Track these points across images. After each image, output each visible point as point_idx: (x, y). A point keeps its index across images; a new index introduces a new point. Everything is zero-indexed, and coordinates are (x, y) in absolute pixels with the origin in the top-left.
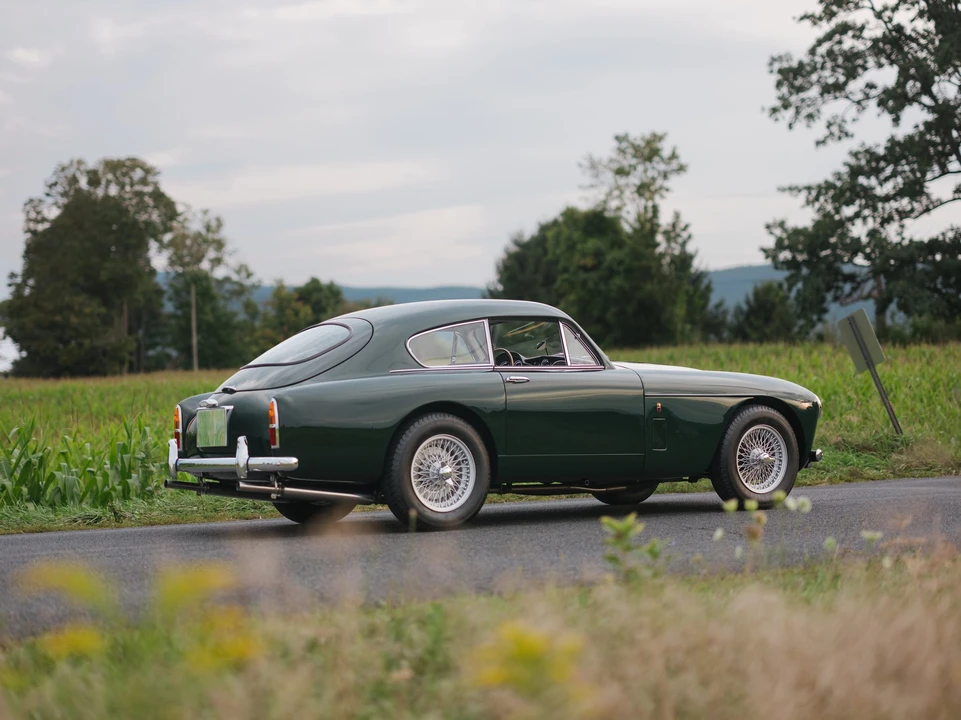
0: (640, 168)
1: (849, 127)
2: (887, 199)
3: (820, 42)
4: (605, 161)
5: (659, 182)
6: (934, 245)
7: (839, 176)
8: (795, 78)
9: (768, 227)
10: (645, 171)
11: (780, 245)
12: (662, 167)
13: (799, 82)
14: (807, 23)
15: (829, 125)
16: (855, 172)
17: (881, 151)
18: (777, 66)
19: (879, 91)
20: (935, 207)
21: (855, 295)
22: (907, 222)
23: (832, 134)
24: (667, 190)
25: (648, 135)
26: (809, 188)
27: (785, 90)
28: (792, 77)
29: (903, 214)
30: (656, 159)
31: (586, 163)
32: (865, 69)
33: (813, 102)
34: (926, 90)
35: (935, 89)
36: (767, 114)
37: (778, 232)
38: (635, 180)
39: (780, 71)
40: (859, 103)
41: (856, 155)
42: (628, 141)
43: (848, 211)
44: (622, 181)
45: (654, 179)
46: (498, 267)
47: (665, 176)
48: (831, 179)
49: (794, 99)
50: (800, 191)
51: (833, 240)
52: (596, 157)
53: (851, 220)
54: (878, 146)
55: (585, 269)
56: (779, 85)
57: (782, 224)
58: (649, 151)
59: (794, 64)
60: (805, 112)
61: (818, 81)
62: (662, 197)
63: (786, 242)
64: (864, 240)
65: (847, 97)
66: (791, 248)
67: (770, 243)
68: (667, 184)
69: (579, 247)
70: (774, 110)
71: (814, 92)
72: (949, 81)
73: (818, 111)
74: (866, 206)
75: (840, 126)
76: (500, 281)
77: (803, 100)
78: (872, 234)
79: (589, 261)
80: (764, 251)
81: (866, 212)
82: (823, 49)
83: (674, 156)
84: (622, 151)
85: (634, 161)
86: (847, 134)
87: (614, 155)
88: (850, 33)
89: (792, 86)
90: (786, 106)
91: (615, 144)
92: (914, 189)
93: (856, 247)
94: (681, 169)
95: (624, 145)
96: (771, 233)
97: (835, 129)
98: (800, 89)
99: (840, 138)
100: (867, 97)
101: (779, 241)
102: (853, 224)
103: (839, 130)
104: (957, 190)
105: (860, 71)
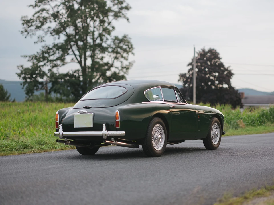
1: (44, 39)
2: (53, 61)
3: (36, 13)
6: (67, 75)
7: (38, 53)
9: (18, 67)
13: (30, 24)
14: (31, 7)
15: (39, 38)
16: (43, 52)
17: (51, 47)
18: (23, 19)
19: (52, 29)
20: (66, 64)
21: (43, 88)
22: (58, 68)
26: (29, 56)
27: (25, 26)
28: (27, 22)
29: (57, 66)
32: (47, 23)
33: (33, 30)
34: (64, 30)
35: (67, 30)
36: (20, 33)
37: (21, 68)
39: (24, 20)
40: (46, 32)
41: (43, 47)
48: (36, 54)
50: (27, 57)
51: (37, 72)
53: (43, 66)
54: (50, 45)
56: (23, 24)
57: (22, 66)
59: (29, 19)
60: (30, 33)
61: (35, 25)
63: (23, 72)
64: (47, 72)
65: (42, 30)
66: (25, 74)
67: (19, 72)
70: (22, 32)
71: (33, 28)
73: (35, 33)
74: (47, 62)
77: (30, 30)
78: (50, 70)
80: (17, 74)
81: (48, 64)
82: (36, 15)
86: (43, 41)
88: (45, 12)
89: (27, 25)
90: (25, 31)
92: (62, 59)
96: (19, 69)
97: (40, 39)
98: (29, 27)
99: (41, 42)
100: (48, 31)
101: (22, 71)
102: (43, 67)
103: (41, 39)
104: (72, 60)
105: (45, 23)
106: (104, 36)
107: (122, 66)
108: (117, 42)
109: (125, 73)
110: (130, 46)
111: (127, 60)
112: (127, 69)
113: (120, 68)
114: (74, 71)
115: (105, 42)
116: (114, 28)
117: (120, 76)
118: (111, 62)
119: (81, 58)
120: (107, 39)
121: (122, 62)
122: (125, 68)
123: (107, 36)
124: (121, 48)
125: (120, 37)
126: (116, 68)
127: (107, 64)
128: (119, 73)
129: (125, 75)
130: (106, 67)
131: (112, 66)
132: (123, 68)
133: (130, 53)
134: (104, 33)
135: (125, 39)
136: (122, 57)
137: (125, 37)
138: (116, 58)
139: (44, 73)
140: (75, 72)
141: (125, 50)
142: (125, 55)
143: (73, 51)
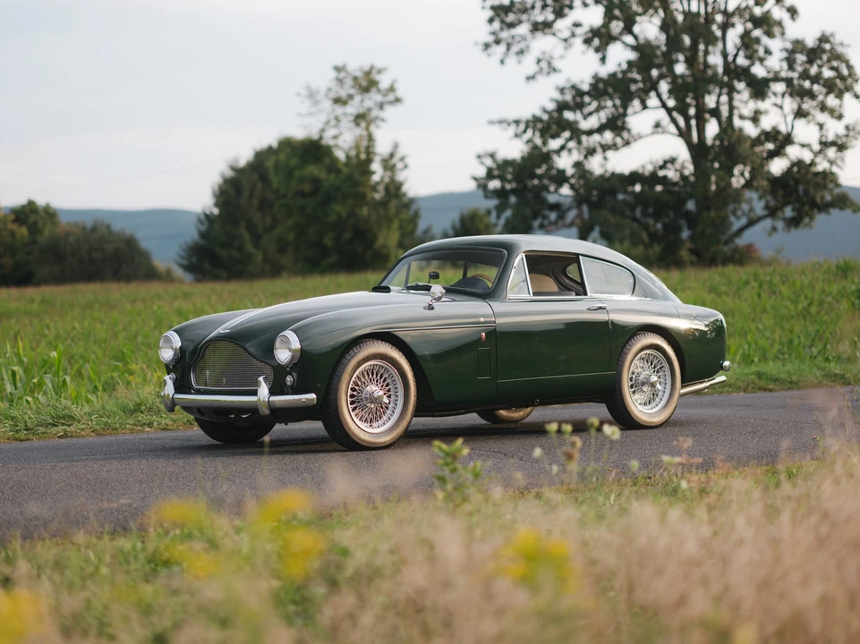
0: (358, 98)
1: (556, 64)
2: (590, 133)
4: (323, 89)
5: (375, 113)
6: (634, 177)
7: (545, 111)
8: (506, 15)
9: (479, 157)
10: (362, 101)
11: (490, 175)
12: (378, 98)
13: (511, 18)
15: (539, 61)
16: (562, 106)
17: (586, 87)
18: (489, 3)
19: (586, 28)
20: (635, 140)
21: (560, 223)
22: (610, 154)
23: (541, 69)
24: (383, 120)
25: (367, 68)
26: (517, 122)
27: (496, 25)
28: (504, 13)
29: (605, 148)
30: (374, 90)
31: (304, 92)
32: (572, 8)
33: (524, 38)
34: (628, 29)
35: (636, 29)
36: (481, 47)
37: (489, 162)
38: (352, 109)
39: (493, 8)
40: (565, 40)
41: (562, 91)
42: (346, 71)
43: (554, 144)
44: (339, 110)
45: (369, 110)
46: (214, 192)
47: (381, 106)
48: (539, 113)
49: (505, 34)
50: (509, 124)
51: (539, 171)
52: (314, 86)
53: (558, 152)
54: (582, 82)
55: (302, 194)
56: (491, 21)
57: (492, 156)
58: (367, 83)
60: (515, 48)
61: (529, 20)
62: (378, 127)
63: (496, 173)
64: (570, 171)
65: (554, 34)
66: (502, 178)
67: (482, 172)
68: (382, 114)
69: (297, 173)
70: (487, 46)
71: (523, 29)
72: (650, 22)
73: (528, 47)
74: (571, 139)
75: (549, 63)
76: (216, 205)
77: (513, 37)
78: (578, 165)
79: (307, 187)
80: (475, 179)
81: (572, 144)
83: (392, 89)
84: (340, 81)
85: (352, 91)
86: (555, 70)
87: (333, 84)
89: (503, 22)
90: (498, 42)
91: (333, 74)
92: (616, 124)
93: (560, 178)
94: (398, 100)
95: (342, 75)
96: (482, 163)
97: (544, 65)
98: (511, 25)
99: (549, 73)
100: (573, 35)
101: (490, 171)
102: (559, 156)
103: (547, 66)
104: (657, 125)
105: (566, 10)
106: (757, 41)
107: (824, 140)
108: (801, 58)
109: (831, 162)
110: (845, 72)
111: (840, 117)
112: (841, 147)
113: (817, 147)
114: (661, 163)
115: (762, 60)
116: (793, 12)
117: (818, 173)
118: (783, 129)
119: (687, 119)
120: (768, 52)
121: (821, 126)
122: (833, 144)
123: (765, 40)
124: (816, 79)
125: (811, 42)
126: (803, 146)
127: (772, 135)
128: (813, 163)
129: (835, 169)
130: (770, 146)
131: (788, 140)
132: (825, 144)
133: (847, 97)
134: (757, 33)
135: (827, 47)
136: (823, 108)
137: (824, 39)
138: (800, 114)
139: (562, 172)
140: (663, 167)
141: (830, 87)
142: (832, 101)
143: (659, 96)
